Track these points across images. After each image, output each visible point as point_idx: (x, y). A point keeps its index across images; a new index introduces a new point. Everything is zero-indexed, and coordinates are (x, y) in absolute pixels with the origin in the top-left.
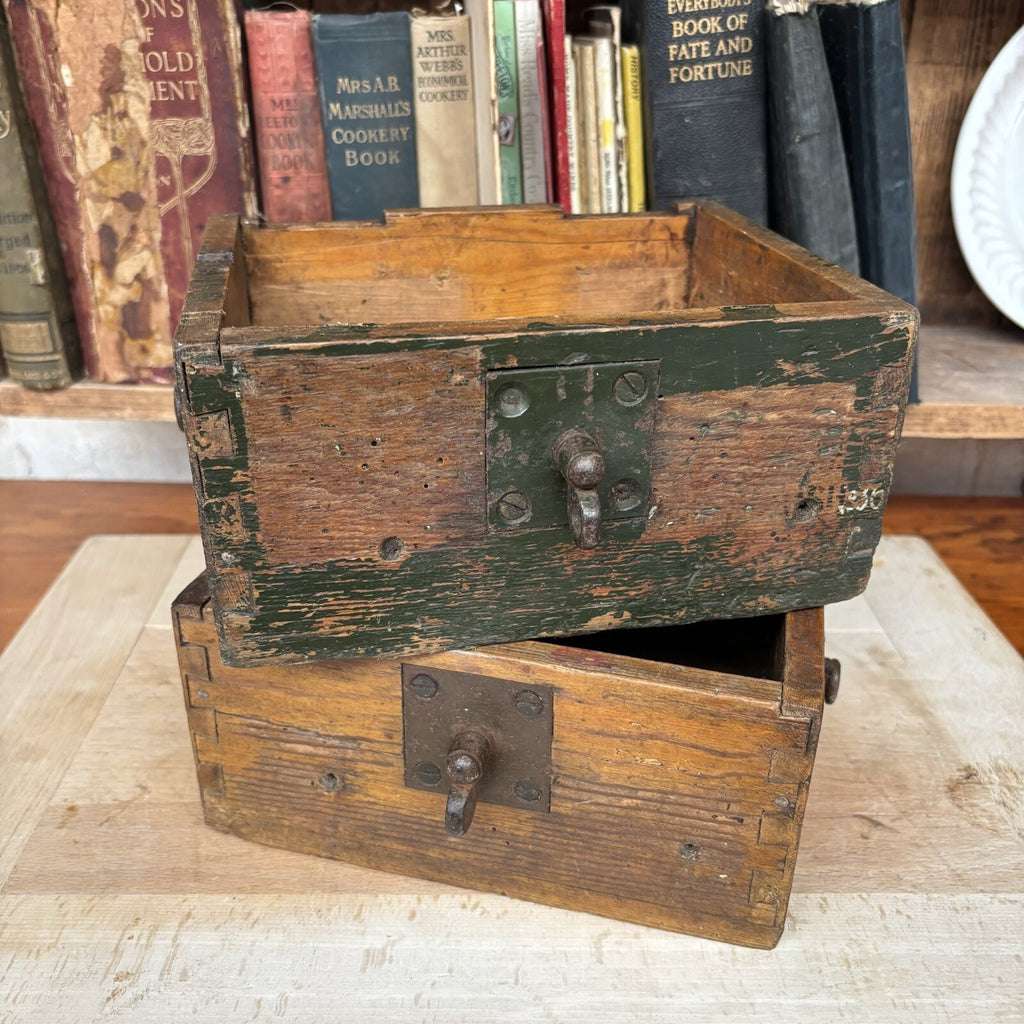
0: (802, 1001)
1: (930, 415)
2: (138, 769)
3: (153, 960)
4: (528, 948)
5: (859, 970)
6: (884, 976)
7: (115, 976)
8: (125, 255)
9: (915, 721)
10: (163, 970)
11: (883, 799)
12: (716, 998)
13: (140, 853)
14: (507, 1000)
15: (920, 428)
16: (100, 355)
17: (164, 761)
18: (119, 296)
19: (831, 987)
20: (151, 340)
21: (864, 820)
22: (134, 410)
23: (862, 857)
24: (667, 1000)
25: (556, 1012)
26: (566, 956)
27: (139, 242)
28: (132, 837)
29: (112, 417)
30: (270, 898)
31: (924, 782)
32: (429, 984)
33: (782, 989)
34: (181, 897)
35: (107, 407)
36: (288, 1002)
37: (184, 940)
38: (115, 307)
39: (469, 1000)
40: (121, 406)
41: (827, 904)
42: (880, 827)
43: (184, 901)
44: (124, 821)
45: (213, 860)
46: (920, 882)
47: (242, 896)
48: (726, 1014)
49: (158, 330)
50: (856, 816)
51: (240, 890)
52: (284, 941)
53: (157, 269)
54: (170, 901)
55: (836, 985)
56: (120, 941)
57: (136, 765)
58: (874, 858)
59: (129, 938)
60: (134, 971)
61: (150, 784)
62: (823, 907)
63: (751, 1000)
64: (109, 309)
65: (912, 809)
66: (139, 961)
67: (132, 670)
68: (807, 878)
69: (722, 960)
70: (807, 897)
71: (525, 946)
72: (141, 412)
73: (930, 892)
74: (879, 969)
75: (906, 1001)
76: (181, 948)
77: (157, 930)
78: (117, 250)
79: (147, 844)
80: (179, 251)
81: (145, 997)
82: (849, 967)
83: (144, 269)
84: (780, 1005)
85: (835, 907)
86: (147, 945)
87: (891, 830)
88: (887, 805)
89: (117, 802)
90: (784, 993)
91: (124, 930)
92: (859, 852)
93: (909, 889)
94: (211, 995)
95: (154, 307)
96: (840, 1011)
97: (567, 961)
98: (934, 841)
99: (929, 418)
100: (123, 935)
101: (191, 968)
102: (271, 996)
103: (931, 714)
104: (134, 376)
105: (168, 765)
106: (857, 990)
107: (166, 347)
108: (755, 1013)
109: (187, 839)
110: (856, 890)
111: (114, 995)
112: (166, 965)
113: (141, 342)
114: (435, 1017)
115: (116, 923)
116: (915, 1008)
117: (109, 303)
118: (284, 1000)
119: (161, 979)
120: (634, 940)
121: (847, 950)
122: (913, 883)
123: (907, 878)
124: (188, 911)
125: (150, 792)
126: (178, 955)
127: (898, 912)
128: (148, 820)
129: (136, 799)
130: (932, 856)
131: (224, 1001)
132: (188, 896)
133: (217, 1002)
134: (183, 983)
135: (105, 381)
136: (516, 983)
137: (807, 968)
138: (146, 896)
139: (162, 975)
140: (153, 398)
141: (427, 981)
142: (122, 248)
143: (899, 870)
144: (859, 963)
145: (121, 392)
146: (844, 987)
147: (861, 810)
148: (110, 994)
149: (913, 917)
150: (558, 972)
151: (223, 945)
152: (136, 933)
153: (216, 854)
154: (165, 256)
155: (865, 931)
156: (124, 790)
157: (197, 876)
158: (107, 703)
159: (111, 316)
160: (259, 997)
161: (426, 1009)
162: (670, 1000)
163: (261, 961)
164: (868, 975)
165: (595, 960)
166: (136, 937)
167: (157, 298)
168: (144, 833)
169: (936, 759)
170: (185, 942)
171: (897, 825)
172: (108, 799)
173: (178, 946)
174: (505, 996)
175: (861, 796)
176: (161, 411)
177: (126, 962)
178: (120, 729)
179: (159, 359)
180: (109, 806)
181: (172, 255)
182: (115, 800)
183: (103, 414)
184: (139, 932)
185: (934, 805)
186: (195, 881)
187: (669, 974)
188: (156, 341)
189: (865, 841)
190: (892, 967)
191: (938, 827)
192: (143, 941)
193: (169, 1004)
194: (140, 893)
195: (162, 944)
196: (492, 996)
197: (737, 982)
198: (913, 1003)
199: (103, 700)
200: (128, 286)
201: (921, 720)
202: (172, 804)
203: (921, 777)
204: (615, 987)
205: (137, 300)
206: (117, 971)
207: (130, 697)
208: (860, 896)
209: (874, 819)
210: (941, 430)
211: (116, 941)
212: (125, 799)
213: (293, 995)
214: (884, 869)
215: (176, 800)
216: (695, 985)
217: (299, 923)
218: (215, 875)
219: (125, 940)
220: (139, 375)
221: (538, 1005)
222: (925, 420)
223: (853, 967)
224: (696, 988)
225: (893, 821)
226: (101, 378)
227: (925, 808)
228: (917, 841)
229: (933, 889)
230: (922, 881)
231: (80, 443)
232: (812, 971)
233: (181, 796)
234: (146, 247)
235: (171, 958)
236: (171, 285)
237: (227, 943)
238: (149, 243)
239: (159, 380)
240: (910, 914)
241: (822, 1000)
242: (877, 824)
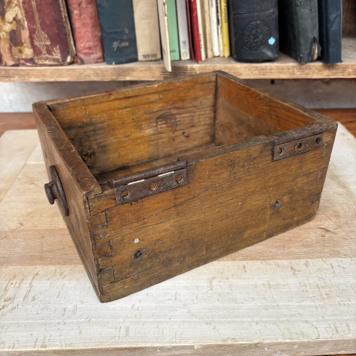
0: (299, 304)
1: (345, 68)
2: (19, 217)
3: (21, 292)
4: (181, 285)
5: (323, 290)
6: (334, 292)
7: (4, 300)
8: (8, 9)
9: (341, 190)
10: (25, 297)
11: (330, 221)
12: (262, 303)
13: (18, 249)
14: (171, 306)
15: (341, 74)
16: (3, 54)
17: (30, 213)
18: (8, 27)
19: (312, 297)
20: (23, 47)
21: (322, 230)
22: (19, 77)
23: (322, 244)
24: (241, 305)
25: (193, 311)
26: (197, 287)
27: (13, 3)
28: (15, 244)
29: (10, 81)
30: (71, 267)
31: (347, 214)
32: (138, 301)
33: (291, 299)
34: (34, 267)
35: (7, 77)
36: (78, 309)
37: (35, 284)
38: (6, 32)
39: (155, 307)
40: (13, 76)
41: (308, 264)
42: (329, 232)
43: (35, 268)
44: (12, 237)
45: (48, 252)
46: (347, 253)
47: (60, 266)
48: (267, 310)
49: (25, 42)
50: (319, 228)
51: (59, 264)
52: (77, 284)
53: (22, 15)
54: (30, 268)
55: (314, 297)
56: (7, 285)
57: (19, 215)
58: (327, 245)
59: (11, 284)
60: (13, 297)
61: (24, 222)
62: (307, 265)
63: (277, 304)
64: (4, 33)
65: (342, 225)
66: (15, 293)
67: (20, 179)
68: (299, 253)
69: (264, 288)
70: (300, 261)
71: (180, 284)
72: (22, 78)
73: (352, 257)
74: (332, 289)
75: (345, 302)
76: (33, 287)
77: (23, 280)
78: (5, 7)
79: (22, 246)
80: (30, 6)
81: (16, 308)
82: (319, 289)
83: (17, 15)
84: (290, 305)
85: (312, 265)
86: (19, 287)
87: (334, 233)
88: (331, 223)
89: (10, 230)
90: (291, 300)
91: (10, 280)
92: (321, 242)
93: (343, 257)
94: (45, 307)
95: (23, 32)
96: (316, 307)
97: (197, 289)
98: (352, 237)
99: (345, 69)
100: (9, 282)
101: (37, 295)
102: (71, 307)
103: (348, 187)
104: (17, 63)
105: (32, 215)
106: (323, 299)
107: (30, 49)
108: (279, 309)
109: (38, 244)
110: (321, 257)
111: (3, 307)
112: (26, 295)
113: (19, 47)
114: (141, 314)
115: (6, 278)
116: (349, 305)
117: (3, 31)
118: (76, 308)
119: (24, 300)
120: (226, 280)
121: (318, 282)
122: (345, 254)
123: (342, 252)
124: (37, 272)
125: (24, 226)
126: (32, 291)
127: (339, 266)
128: (22, 237)
129: (18, 228)
130: (352, 243)
131: (50, 309)
132: (37, 266)
133: (47, 309)
134: (33, 302)
135: (6, 65)
136: (176, 299)
137: (301, 290)
138: (19, 267)
139: (24, 299)
140: (26, 72)
141: (137, 299)
142: (6, 6)
143: (338, 249)
144: (323, 287)
145: (13, 70)
146: (317, 297)
147: (321, 225)
148: (2, 307)
149: (345, 268)
150: (194, 294)
151: (51, 286)
152: (14, 282)
153: (50, 250)
154: (25, 9)
155: (325, 274)
156: (13, 225)
157: (41, 258)
158: (9, 192)
159: (5, 37)
160: (65, 307)
161: (137, 311)
162: (243, 305)
163: (67, 292)
164: (328, 292)
165: (209, 289)
166: (14, 283)
167: (23, 28)
168: (20, 242)
169: (351, 205)
170: (35, 285)
171: (336, 231)
172: (6, 229)
173: (31, 287)
174: (170, 305)
175: (320, 220)
176: (30, 77)
177: (10, 294)
178: (14, 201)
179: (27, 55)
180: (7, 231)
181: (27, 8)
182: (9, 229)
183: (6, 79)
184: (16, 281)
185: (351, 223)
186: (41, 260)
187: (242, 293)
188: (25, 47)
189: (323, 238)
190: (338, 288)
191: (354, 232)
192: (17, 285)
193: (26, 311)
194: (17, 266)
195: (25, 286)
196: (165, 305)
197: (271, 296)
198: (348, 303)
199: (7, 190)
200: (11, 23)
201: (344, 190)
202: (33, 230)
203: (345, 212)
204: (218, 300)
205: (15, 29)
206: (5, 297)
207: (18, 189)
208: (322, 260)
209: (327, 229)
210: (349, 74)
211: (6, 285)
212: (13, 228)
213: (79, 306)
214: (332, 249)
215: (35, 228)
216: (253, 298)
217: (83, 277)
218: (49, 258)
219: (9, 285)
220: (19, 62)
221: (185, 308)
222: (343, 70)
223: (321, 289)
224: (253, 299)
225: (335, 229)
226: (4, 64)
227: (348, 224)
228: (345, 237)
229: (354, 256)
230: (349, 253)
231: (5, 98)
232: (303, 291)
233: (36, 227)
234: (16, 5)
235: (28, 292)
236: (28, 22)
237: (53, 285)
238: (18, 3)
239: (28, 64)
240: (344, 266)
241: (308, 303)
242: (328, 231)
